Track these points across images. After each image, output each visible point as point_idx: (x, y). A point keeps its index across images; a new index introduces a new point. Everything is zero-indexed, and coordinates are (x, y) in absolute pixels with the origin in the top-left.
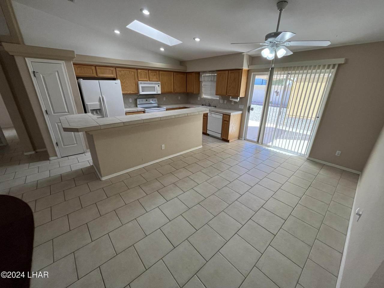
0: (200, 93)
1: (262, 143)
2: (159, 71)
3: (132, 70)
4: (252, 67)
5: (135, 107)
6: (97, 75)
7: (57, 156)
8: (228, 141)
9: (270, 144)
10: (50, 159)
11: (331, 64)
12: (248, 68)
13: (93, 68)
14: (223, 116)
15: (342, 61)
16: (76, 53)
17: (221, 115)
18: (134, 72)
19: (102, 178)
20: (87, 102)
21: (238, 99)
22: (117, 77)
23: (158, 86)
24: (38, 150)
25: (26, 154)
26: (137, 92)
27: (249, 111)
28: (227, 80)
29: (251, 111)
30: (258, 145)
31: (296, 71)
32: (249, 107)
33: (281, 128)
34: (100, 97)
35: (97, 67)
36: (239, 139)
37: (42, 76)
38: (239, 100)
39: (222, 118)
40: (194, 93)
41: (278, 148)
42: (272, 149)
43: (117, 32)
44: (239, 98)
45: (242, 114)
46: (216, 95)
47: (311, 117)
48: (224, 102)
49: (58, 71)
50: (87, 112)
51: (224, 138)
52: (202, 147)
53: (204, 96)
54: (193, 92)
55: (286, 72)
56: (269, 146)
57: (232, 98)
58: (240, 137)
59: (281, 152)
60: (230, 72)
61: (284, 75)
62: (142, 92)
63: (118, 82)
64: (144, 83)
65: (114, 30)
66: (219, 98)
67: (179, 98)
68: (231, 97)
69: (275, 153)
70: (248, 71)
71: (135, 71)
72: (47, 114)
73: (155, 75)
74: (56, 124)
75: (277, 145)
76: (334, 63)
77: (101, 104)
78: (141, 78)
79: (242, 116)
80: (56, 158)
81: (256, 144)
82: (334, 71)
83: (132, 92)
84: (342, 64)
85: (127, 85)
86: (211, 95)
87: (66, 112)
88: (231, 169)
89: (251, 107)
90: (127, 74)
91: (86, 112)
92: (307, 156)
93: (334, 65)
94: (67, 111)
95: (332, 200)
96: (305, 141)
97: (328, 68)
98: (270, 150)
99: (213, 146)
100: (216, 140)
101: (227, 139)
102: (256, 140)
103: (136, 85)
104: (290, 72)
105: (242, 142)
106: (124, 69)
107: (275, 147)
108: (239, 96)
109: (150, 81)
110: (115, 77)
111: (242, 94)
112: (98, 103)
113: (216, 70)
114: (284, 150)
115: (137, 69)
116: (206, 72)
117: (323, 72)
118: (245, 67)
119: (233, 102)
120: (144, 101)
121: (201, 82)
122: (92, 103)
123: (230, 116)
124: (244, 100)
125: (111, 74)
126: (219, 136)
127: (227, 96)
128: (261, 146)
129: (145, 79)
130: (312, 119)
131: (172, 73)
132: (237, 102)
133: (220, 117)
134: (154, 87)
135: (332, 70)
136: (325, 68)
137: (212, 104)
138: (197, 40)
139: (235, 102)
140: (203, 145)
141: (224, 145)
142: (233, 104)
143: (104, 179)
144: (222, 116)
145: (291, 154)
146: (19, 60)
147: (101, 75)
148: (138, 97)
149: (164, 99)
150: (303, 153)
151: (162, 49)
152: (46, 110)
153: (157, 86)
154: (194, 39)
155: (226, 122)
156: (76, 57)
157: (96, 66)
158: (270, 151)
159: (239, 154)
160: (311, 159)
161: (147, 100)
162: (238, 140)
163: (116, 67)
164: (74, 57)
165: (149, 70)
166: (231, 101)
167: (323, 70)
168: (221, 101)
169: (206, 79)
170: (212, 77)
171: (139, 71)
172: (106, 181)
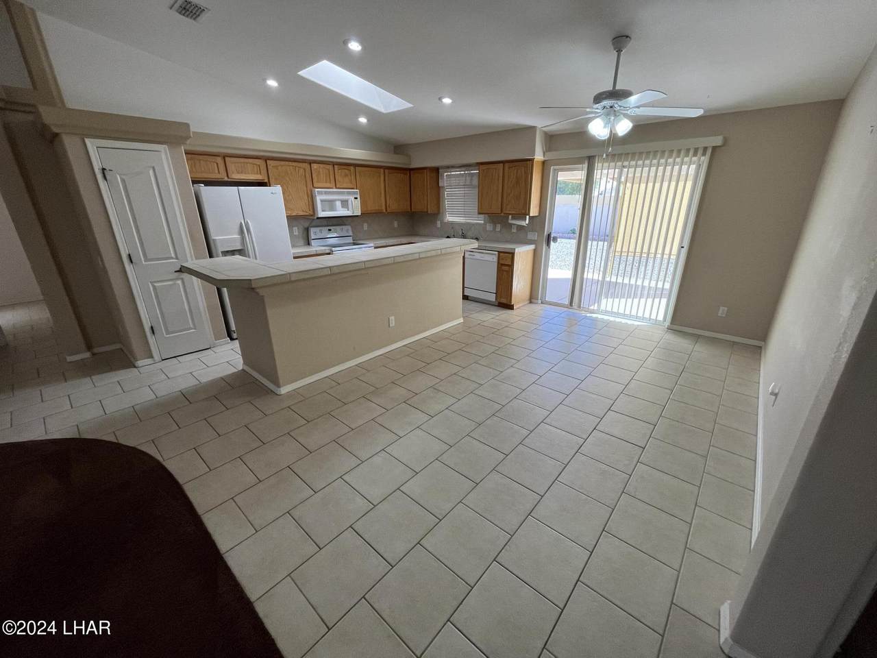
0: (441, 211)
1: (579, 307)
2: (356, 165)
3: (301, 165)
4: (550, 156)
5: (305, 245)
6: (228, 176)
7: (152, 357)
8: (510, 307)
9: (596, 307)
10: (136, 365)
11: (700, 146)
12: (544, 156)
13: (219, 160)
14: (499, 255)
15: (717, 141)
16: (192, 129)
17: (495, 254)
18: (304, 169)
19: (281, 389)
20: (215, 236)
21: (526, 220)
22: (269, 181)
23: (356, 198)
24: (96, 350)
25: (69, 359)
26: (311, 213)
27: (548, 244)
28: (501, 181)
29: (552, 243)
30: (571, 310)
31: (631, 162)
32: (549, 236)
33: (614, 279)
34: (241, 223)
35: (227, 159)
36: (531, 302)
37: (121, 178)
38: (527, 222)
39: (495, 259)
40: (429, 212)
41: (612, 313)
42: (600, 316)
43: (272, 83)
44: (528, 217)
45: (535, 251)
46: (479, 213)
47: (670, 254)
48: (494, 228)
49: (154, 168)
50: (214, 254)
51: (504, 301)
52: (462, 321)
53: (449, 218)
54: (425, 210)
55: (619, 164)
56: (593, 312)
57: (513, 218)
58: (532, 299)
59: (618, 320)
60: (507, 165)
61: (610, 171)
62: (324, 213)
63: (277, 190)
64: (326, 193)
65: (265, 80)
66: (484, 221)
67: (396, 224)
68: (510, 217)
69: (608, 324)
70: (544, 163)
71: (306, 166)
72: (132, 262)
73: (346, 175)
74: (150, 285)
75: (609, 309)
76: (706, 146)
77: (243, 238)
78: (318, 182)
79: (536, 255)
80: (149, 361)
81: (566, 309)
82: (705, 160)
83: (302, 213)
84: (719, 146)
85: (290, 197)
86: (465, 214)
87: (172, 258)
88: (532, 355)
89: (552, 236)
90: (289, 172)
91: (211, 256)
92: (667, 323)
93: (705, 149)
94: (173, 255)
95: (721, 403)
96: (662, 299)
97: (695, 154)
98: (597, 318)
99: (485, 319)
100: (484, 306)
101: (509, 303)
102: (567, 302)
103: (308, 197)
104: (626, 163)
105: (538, 308)
106: (283, 163)
107: (606, 313)
108: (529, 214)
109: (336, 188)
110: (266, 181)
111: (534, 211)
112: (237, 236)
113: (477, 163)
114: (624, 316)
115: (310, 163)
116: (453, 167)
117: (687, 162)
118: (539, 156)
119: (515, 227)
120: (324, 232)
121: (441, 190)
122: (224, 237)
123: (513, 254)
124: (539, 222)
125: (257, 174)
126: (492, 298)
127: (502, 214)
128: (578, 312)
129: (328, 185)
130: (672, 257)
131: (382, 170)
132: (524, 226)
133: (493, 258)
134: (347, 201)
135: (703, 158)
136: (690, 155)
137: (470, 234)
138: (447, 101)
139: (520, 228)
140: (464, 317)
141: (504, 314)
142: (514, 230)
143: (284, 390)
144: (497, 255)
145: (636, 323)
146: (70, 144)
147: (237, 177)
148: (310, 223)
149: (366, 227)
150: (661, 317)
151: (363, 120)
152: (129, 255)
153: (353, 199)
154: (440, 99)
155: (506, 268)
156: (191, 135)
157: (224, 157)
158: (596, 320)
159: (540, 328)
160: (675, 327)
161: (330, 230)
162: (530, 305)
163: (266, 159)
164: (188, 137)
165: (334, 164)
166: (511, 225)
167: (686, 159)
168: (489, 227)
169: (453, 181)
170: (467, 178)
171: (315, 166)
172: (290, 395)
